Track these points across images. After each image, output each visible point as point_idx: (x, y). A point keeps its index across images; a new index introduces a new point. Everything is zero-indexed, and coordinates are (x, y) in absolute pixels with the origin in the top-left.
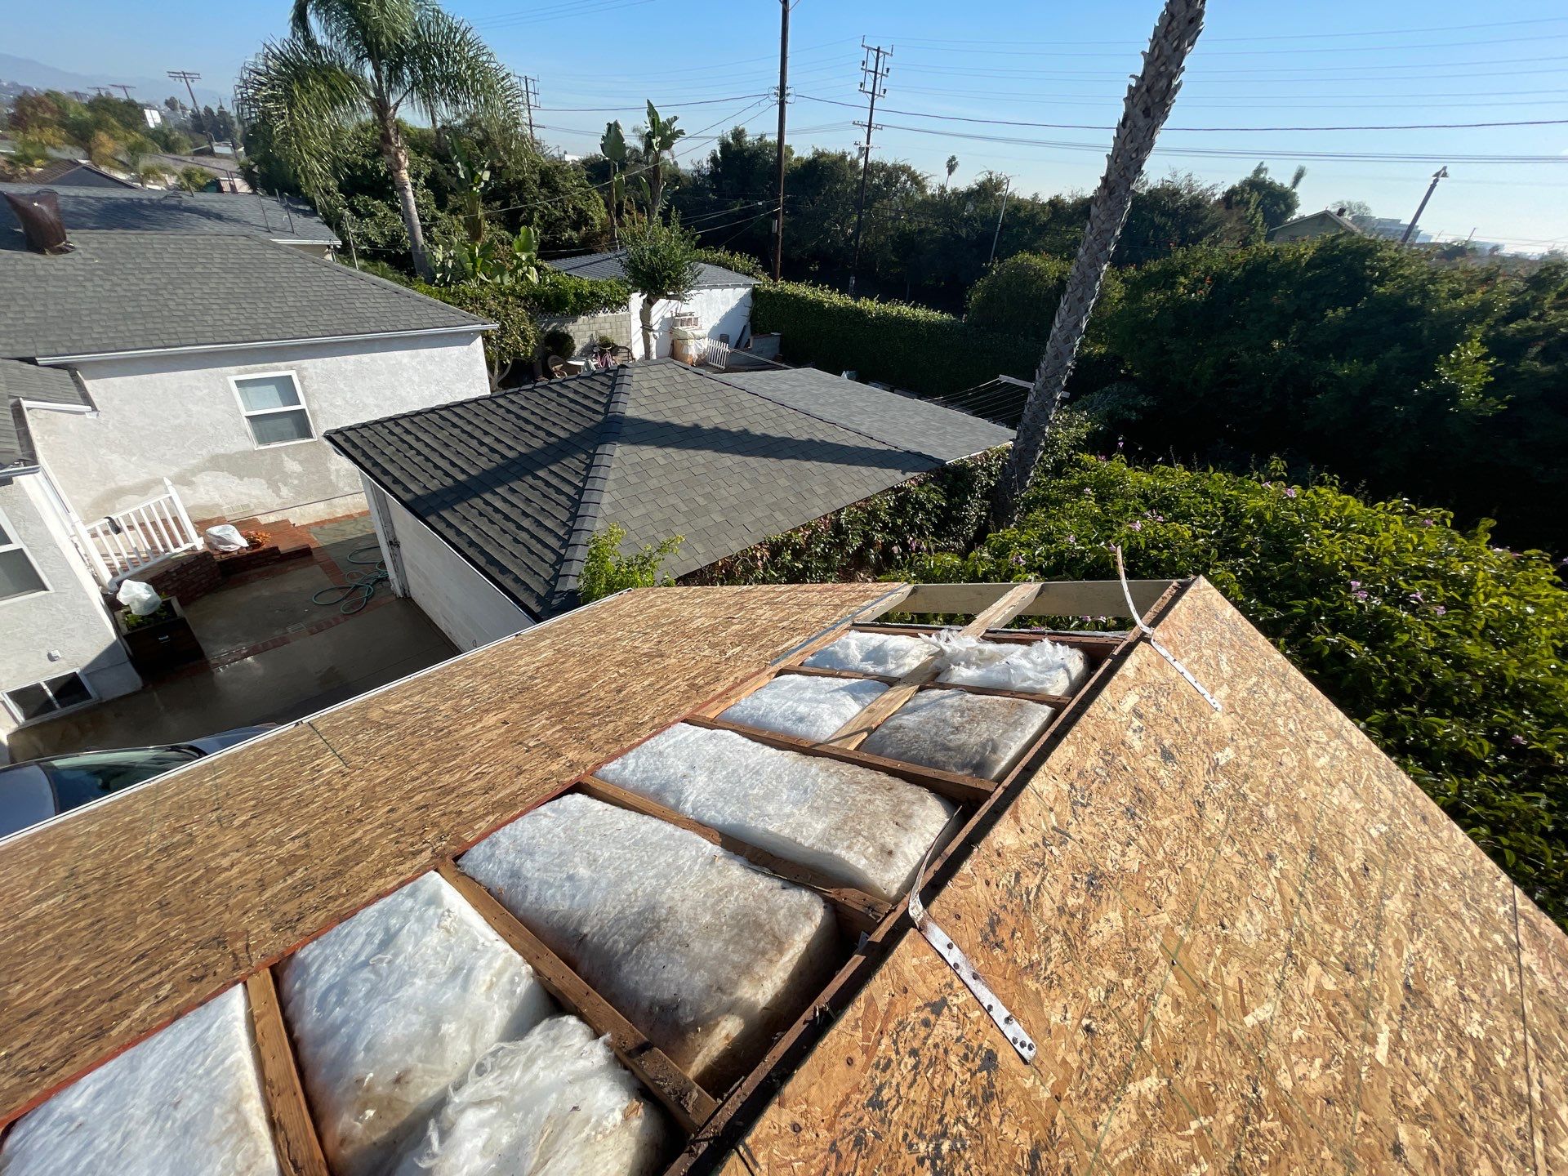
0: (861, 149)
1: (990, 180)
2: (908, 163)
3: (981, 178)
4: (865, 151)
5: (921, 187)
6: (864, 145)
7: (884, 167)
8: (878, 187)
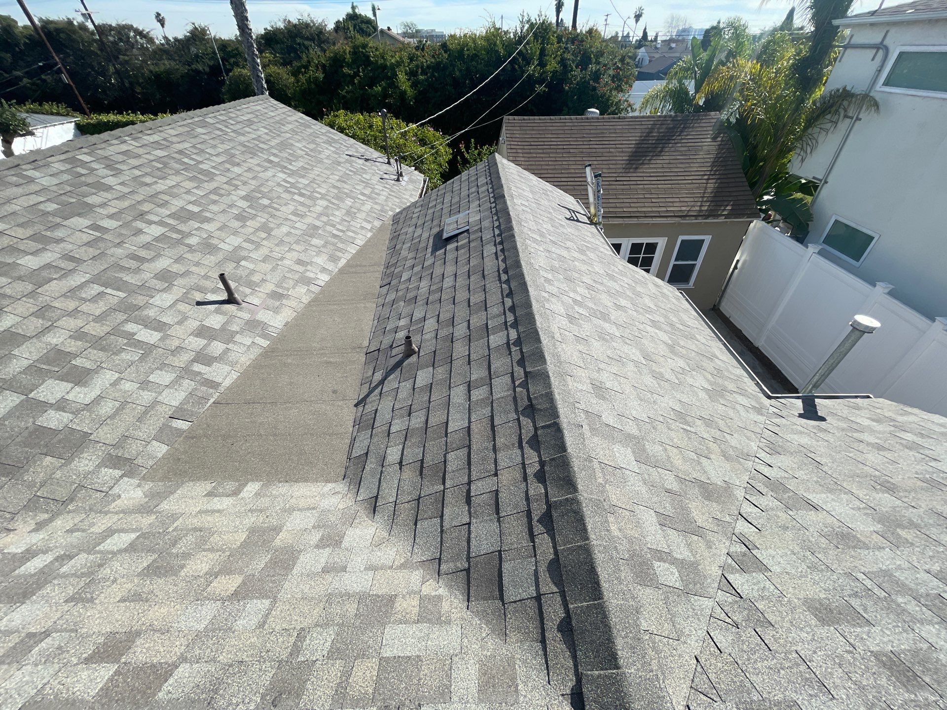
0: (83, 15)
1: (196, 28)
2: (129, 22)
3: (190, 28)
4: (88, 16)
5: (151, 40)
6: (84, 11)
7: (111, 28)
8: (115, 43)
